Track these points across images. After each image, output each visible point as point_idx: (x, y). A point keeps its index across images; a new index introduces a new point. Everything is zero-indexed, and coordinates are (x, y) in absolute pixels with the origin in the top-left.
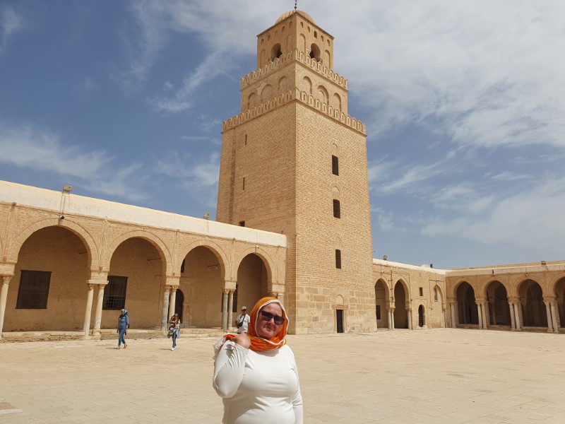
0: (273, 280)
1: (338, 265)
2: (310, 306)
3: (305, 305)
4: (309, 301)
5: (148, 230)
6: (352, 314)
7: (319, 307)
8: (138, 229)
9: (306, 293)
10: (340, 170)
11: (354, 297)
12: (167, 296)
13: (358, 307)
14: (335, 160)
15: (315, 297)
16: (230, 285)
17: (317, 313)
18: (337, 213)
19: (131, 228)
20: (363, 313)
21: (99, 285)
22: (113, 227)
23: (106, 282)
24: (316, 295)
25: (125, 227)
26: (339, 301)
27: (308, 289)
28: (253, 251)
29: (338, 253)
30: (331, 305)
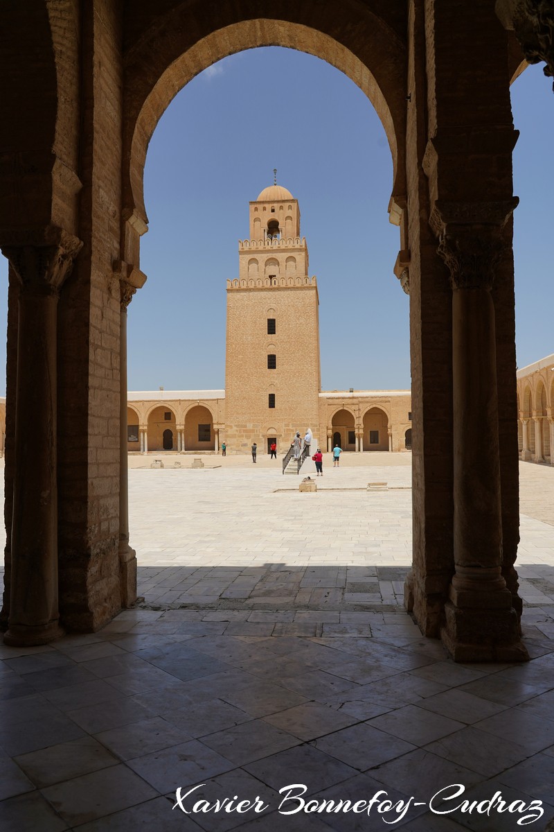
0: (214, 421)
1: (272, 404)
2: (239, 437)
3: (233, 436)
4: (238, 433)
6: (287, 440)
7: (248, 436)
9: (235, 428)
10: (279, 329)
11: (291, 427)
14: (271, 322)
15: (244, 430)
16: (181, 427)
17: (246, 441)
18: (272, 365)
26: (272, 433)
27: (237, 425)
28: (197, 404)
29: (272, 396)
30: (261, 436)
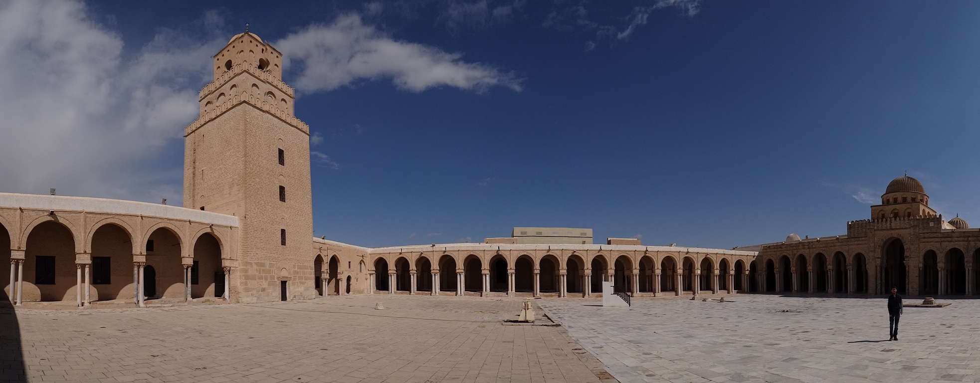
0: (225, 256)
1: (283, 243)
2: (259, 278)
3: (253, 278)
4: (257, 274)
5: (117, 217)
6: (294, 284)
7: (266, 279)
8: (109, 216)
9: (255, 267)
10: (286, 161)
11: (296, 269)
12: (136, 272)
13: (300, 278)
14: (281, 152)
15: (262, 270)
16: (188, 261)
17: (265, 284)
18: (282, 197)
19: (103, 217)
20: (303, 283)
21: (85, 265)
22: (90, 217)
23: (90, 262)
24: (264, 268)
25: (99, 216)
26: (284, 273)
27: (257, 264)
28: (208, 230)
29: (283, 231)
30: (276, 277)
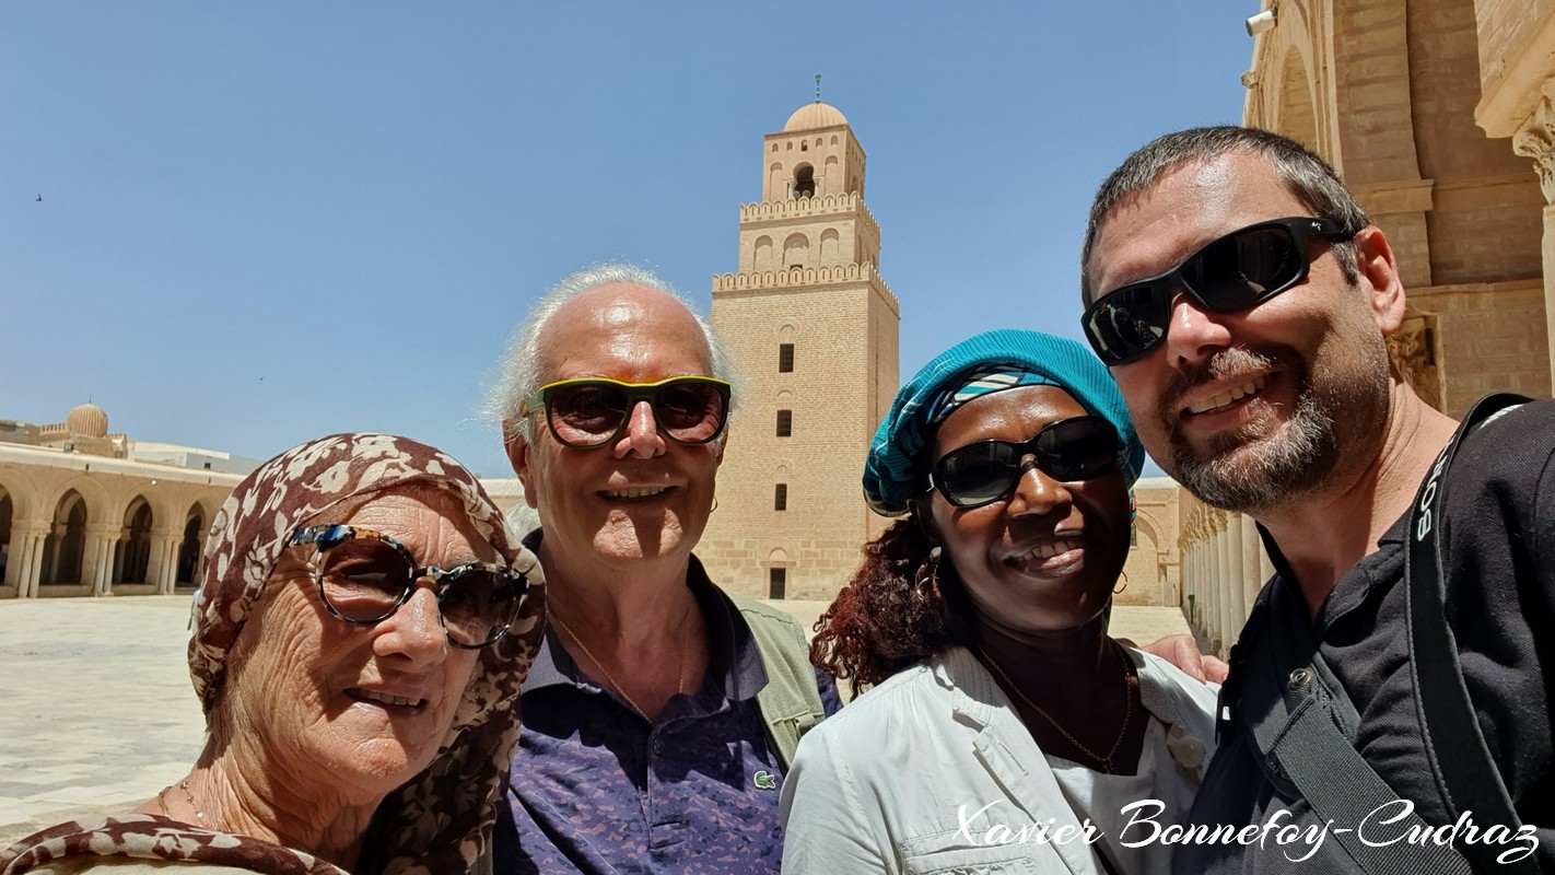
1: (781, 504)
2: (720, 564)
4: (717, 558)
6: (803, 573)
7: (735, 565)
9: (712, 548)
10: (798, 361)
11: (813, 548)
13: (818, 564)
14: (787, 350)
15: (728, 552)
17: (731, 573)
18: (784, 430)
20: (830, 572)
24: (730, 549)
26: (778, 558)
27: (714, 543)
29: (781, 488)
30: (758, 563)
